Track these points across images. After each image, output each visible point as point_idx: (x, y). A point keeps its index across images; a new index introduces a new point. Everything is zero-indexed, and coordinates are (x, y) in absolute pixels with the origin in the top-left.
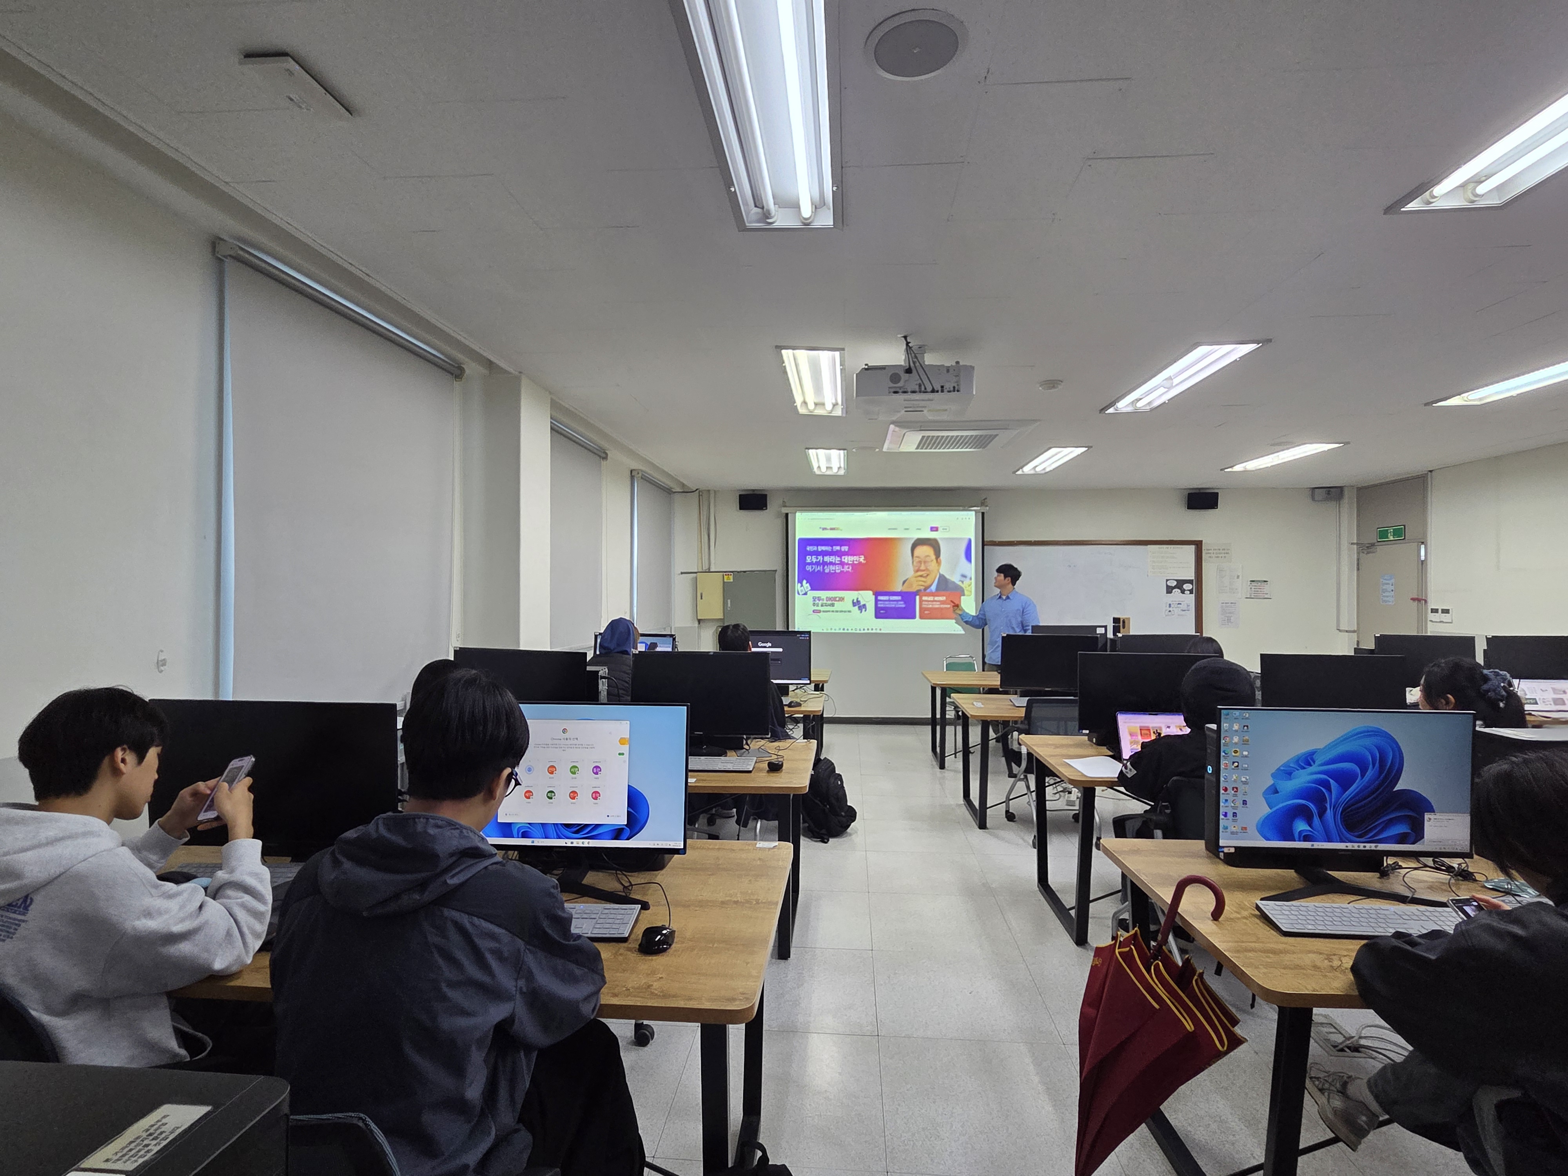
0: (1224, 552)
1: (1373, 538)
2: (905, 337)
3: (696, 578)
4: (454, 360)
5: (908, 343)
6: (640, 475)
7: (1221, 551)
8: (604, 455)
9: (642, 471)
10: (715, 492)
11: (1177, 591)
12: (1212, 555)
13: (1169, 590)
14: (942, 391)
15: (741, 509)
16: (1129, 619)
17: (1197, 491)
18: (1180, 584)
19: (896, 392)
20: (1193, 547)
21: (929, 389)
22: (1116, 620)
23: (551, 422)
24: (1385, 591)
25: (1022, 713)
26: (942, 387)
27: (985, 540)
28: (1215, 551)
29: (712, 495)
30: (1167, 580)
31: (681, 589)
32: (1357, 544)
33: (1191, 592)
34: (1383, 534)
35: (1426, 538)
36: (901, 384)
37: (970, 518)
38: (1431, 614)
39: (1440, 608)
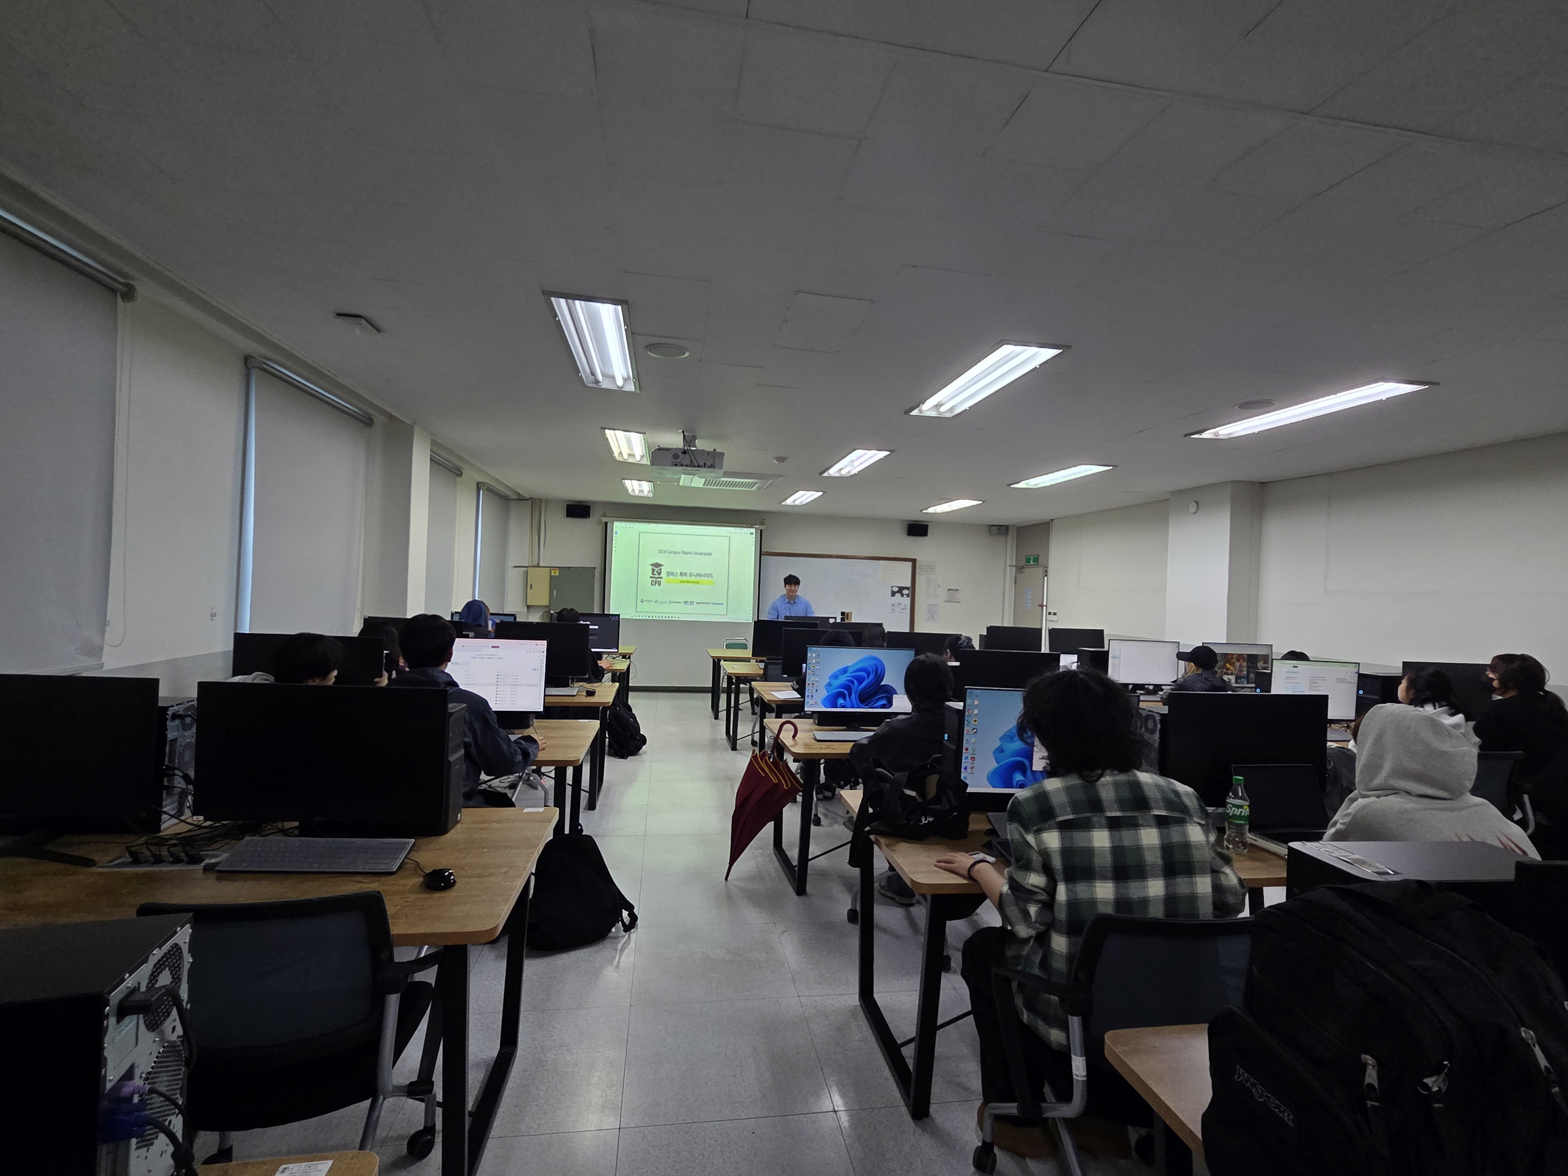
0: (931, 568)
1: (1023, 563)
2: (683, 432)
3: (527, 571)
4: (364, 412)
5: (684, 436)
6: (485, 487)
7: (929, 567)
8: (459, 473)
9: (486, 483)
10: (546, 500)
11: (898, 595)
12: (923, 570)
13: (893, 594)
14: (705, 467)
15: (568, 516)
16: (851, 613)
17: (915, 523)
18: (901, 590)
19: (676, 465)
20: (910, 564)
21: (697, 465)
22: (843, 614)
23: (431, 455)
24: (1027, 599)
25: (762, 672)
26: (705, 464)
27: (763, 550)
28: (925, 567)
29: (543, 504)
30: (892, 587)
31: (514, 579)
32: (1015, 566)
33: (908, 595)
34: (1028, 561)
35: (1048, 565)
36: (679, 460)
37: (752, 534)
38: (1048, 616)
39: (1052, 612)
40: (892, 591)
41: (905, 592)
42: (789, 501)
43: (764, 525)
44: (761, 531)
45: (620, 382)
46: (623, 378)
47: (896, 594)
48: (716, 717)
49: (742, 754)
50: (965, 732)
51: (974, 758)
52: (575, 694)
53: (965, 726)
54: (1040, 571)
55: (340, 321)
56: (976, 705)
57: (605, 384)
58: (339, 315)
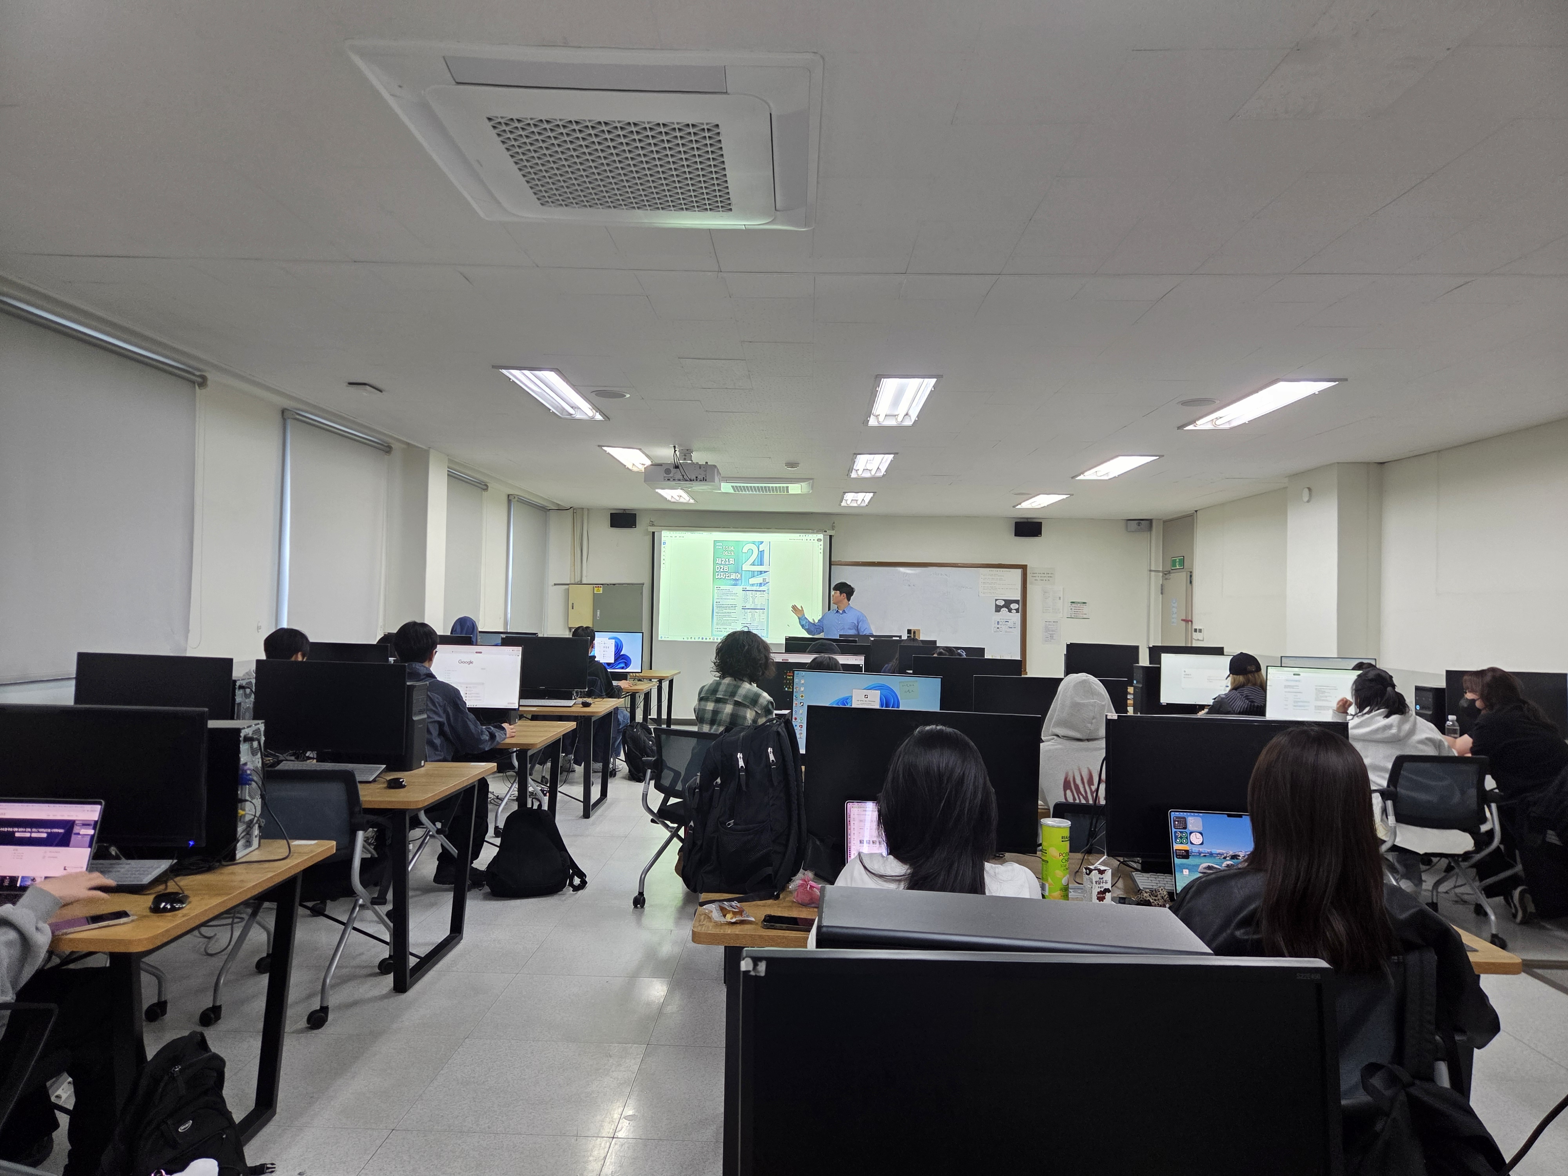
0: (1049, 576)
1: (1169, 566)
2: (679, 446)
3: (568, 589)
4: (384, 442)
5: (675, 451)
6: (516, 499)
7: (1045, 575)
8: (485, 487)
9: (518, 495)
10: (587, 509)
12: (1037, 578)
14: (697, 480)
15: (612, 526)
17: (1026, 521)
19: (669, 480)
20: (1019, 572)
21: (688, 478)
23: (448, 475)
24: (1173, 613)
26: (697, 477)
27: (832, 560)
28: (1040, 575)
29: (586, 513)
31: (554, 598)
34: (1174, 564)
35: (1192, 568)
36: (671, 475)
37: (819, 540)
38: (1194, 633)
39: (1198, 628)
40: (996, 605)
41: (1014, 606)
43: (831, 529)
44: (831, 537)
45: (590, 414)
47: (1002, 609)
54: (1183, 576)
55: (353, 389)
57: (578, 416)
58: (350, 384)
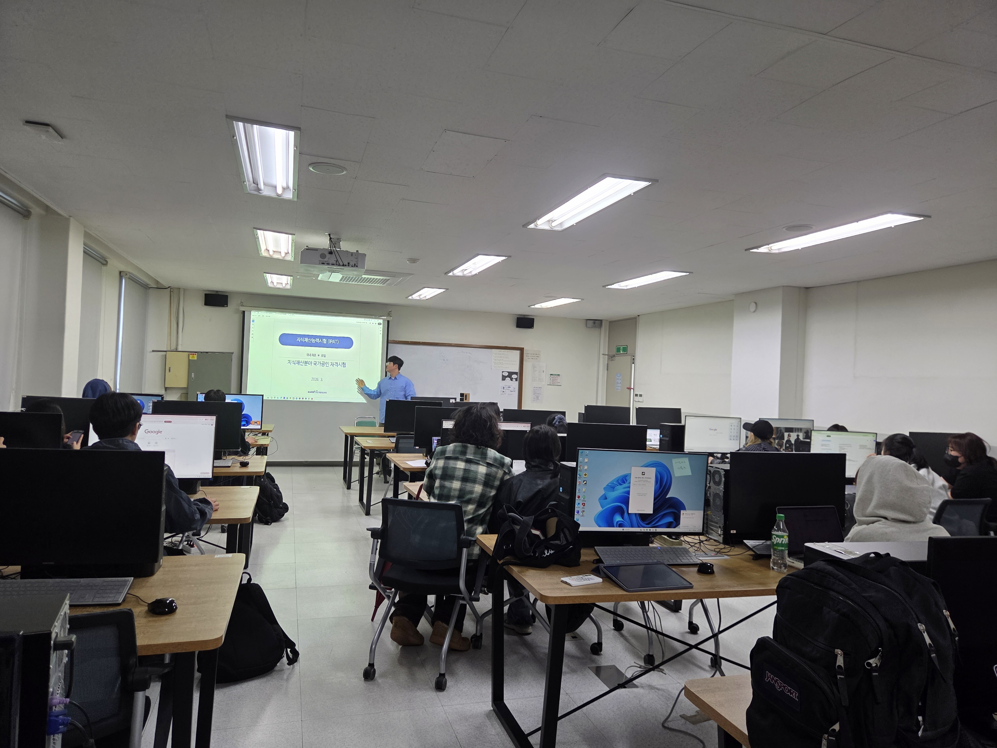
0: (537, 356)
1: (614, 352)
2: (329, 235)
3: (165, 355)
4: (22, 204)
5: (330, 238)
6: (128, 276)
7: (535, 355)
8: (105, 262)
9: (129, 273)
10: (184, 289)
11: (508, 379)
12: (529, 357)
13: (504, 378)
14: (349, 266)
15: (206, 304)
16: (469, 394)
17: (523, 317)
18: (510, 374)
19: (323, 263)
20: (518, 352)
21: (341, 264)
22: (462, 395)
23: (84, 247)
24: (618, 383)
25: (394, 445)
26: (349, 263)
27: (389, 339)
28: (531, 355)
29: (182, 293)
30: (503, 372)
31: (152, 363)
32: (608, 355)
33: (516, 379)
34: (618, 350)
35: (635, 353)
36: (326, 259)
37: (379, 324)
38: (635, 397)
39: (639, 393)
40: (503, 375)
41: (514, 376)
42: (415, 296)
43: (391, 316)
44: (388, 322)
45: (280, 191)
46: (282, 188)
47: (506, 379)
48: (349, 488)
49: (375, 518)
50: (578, 483)
51: (584, 504)
52: (230, 465)
53: (578, 478)
54: (628, 358)
55: (29, 128)
56: (586, 462)
57: (266, 192)
58: (28, 122)
